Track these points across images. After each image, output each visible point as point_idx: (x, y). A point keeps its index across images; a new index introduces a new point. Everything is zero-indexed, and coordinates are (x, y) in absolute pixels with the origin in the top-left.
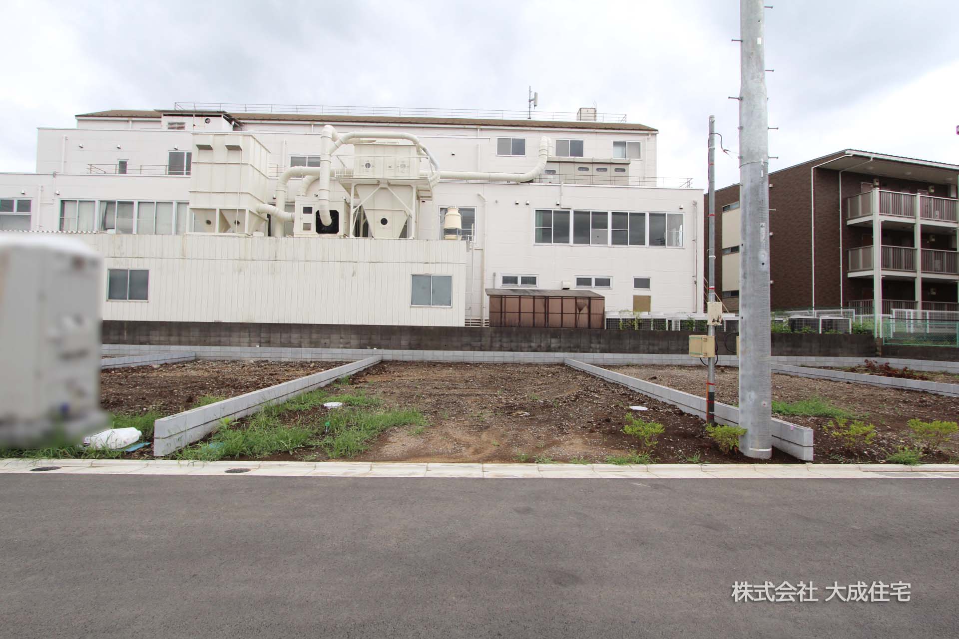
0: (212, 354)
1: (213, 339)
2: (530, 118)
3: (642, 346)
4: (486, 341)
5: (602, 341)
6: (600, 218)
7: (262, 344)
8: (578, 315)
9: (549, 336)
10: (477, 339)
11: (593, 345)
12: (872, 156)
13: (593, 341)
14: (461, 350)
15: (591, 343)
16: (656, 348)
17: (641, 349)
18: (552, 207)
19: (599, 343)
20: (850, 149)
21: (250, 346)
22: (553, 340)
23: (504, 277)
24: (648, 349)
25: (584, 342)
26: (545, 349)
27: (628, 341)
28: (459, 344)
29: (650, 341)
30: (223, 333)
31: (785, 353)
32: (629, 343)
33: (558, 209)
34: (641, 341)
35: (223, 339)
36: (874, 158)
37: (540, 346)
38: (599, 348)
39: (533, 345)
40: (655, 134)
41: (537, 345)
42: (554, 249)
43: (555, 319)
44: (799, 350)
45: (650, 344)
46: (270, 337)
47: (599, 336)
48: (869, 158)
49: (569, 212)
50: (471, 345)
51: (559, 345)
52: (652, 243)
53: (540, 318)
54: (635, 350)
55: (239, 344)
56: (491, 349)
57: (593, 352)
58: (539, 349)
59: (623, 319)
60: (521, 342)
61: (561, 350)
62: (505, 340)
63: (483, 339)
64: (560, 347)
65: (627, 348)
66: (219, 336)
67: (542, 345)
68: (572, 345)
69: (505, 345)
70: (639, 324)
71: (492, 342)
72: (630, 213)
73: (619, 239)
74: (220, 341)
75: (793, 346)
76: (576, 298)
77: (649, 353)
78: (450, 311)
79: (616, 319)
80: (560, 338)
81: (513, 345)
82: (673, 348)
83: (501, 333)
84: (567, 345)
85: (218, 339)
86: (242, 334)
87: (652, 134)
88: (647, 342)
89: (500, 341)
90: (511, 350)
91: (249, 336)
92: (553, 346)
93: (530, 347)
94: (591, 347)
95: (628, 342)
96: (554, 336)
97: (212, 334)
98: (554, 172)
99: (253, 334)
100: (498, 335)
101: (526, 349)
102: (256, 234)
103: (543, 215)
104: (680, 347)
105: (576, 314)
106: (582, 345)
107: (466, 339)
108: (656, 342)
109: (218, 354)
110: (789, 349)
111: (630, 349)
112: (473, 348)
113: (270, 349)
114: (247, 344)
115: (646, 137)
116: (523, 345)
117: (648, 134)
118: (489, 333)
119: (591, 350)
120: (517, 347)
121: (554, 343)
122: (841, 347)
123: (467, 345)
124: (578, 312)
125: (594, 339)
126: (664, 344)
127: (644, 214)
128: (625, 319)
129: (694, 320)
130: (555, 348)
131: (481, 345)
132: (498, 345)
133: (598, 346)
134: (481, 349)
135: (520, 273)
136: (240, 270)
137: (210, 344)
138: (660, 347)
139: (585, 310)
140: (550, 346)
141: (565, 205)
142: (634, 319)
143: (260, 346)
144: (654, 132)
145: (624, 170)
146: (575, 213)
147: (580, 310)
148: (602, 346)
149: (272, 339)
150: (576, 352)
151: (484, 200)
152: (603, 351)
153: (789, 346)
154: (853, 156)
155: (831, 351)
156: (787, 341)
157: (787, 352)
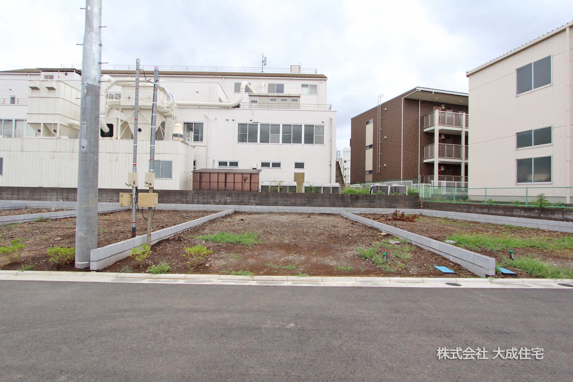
0: (35, 205)
1: (36, 197)
2: (262, 72)
3: (280, 202)
4: (190, 198)
5: (256, 198)
6: (275, 128)
7: (64, 200)
8: (243, 184)
9: (226, 195)
10: (185, 197)
11: (251, 201)
12: (433, 91)
13: (251, 198)
14: (176, 203)
15: (250, 199)
16: (288, 203)
17: (279, 203)
18: (247, 121)
19: (255, 200)
20: (419, 87)
21: (57, 201)
22: (228, 198)
23: (219, 162)
24: (283, 203)
25: (246, 199)
26: (223, 203)
27: (271, 199)
28: (174, 200)
29: (285, 199)
30: (42, 193)
31: (365, 206)
32: (273, 200)
33: (251, 123)
34: (279, 199)
35: (42, 197)
36: (434, 92)
37: (220, 201)
38: (255, 203)
39: (217, 200)
40: (326, 80)
41: (219, 200)
42: (248, 146)
43: (230, 186)
44: (374, 204)
45: (284, 201)
46: (68, 196)
47: (254, 196)
48: (432, 92)
49: (257, 125)
50: (181, 200)
51: (231, 201)
52: (306, 142)
53: (222, 185)
54: (276, 204)
55: (51, 200)
56: (192, 203)
57: (251, 205)
58: (220, 203)
59: (271, 186)
60: (210, 199)
61: (233, 203)
62: (200, 197)
63: (188, 197)
64: (232, 202)
65: (271, 203)
66: (40, 195)
67: (222, 200)
68: (239, 201)
69: (200, 201)
70: (280, 189)
71: (193, 199)
72: (293, 125)
73: (286, 140)
74: (40, 198)
75: (370, 202)
76: (242, 174)
77: (284, 205)
78: (170, 181)
79: (267, 186)
80: (232, 196)
81: (205, 201)
82: (298, 203)
83: (198, 194)
84: (236, 201)
85: (39, 197)
86: (53, 194)
87: (324, 80)
88: (283, 199)
89: (198, 198)
90: (204, 204)
91: (57, 195)
92: (228, 201)
93: (215, 202)
94: (250, 202)
95: (272, 199)
96: (229, 195)
97: (37, 194)
98: (256, 102)
99: (58, 194)
100: (197, 195)
101: (212, 203)
102: (62, 137)
103: (242, 127)
104: (302, 203)
105: (242, 183)
106: (245, 201)
107: (178, 197)
108: (288, 199)
109: (38, 205)
110: (367, 204)
111: (273, 203)
112: (182, 202)
113: (67, 202)
114: (55, 200)
115: (320, 82)
116: (211, 200)
117: (321, 80)
118: (192, 194)
119: (250, 204)
120: (207, 202)
121: (229, 199)
122: (399, 203)
123: (179, 200)
124: (244, 182)
125: (252, 198)
126: (293, 201)
127: (301, 126)
128: (272, 186)
130: (229, 203)
131: (187, 201)
132: (196, 200)
133: (254, 201)
134: (187, 203)
135: (228, 159)
136: (53, 158)
137: (35, 200)
138: (291, 202)
139: (248, 181)
140: (226, 202)
141: (255, 120)
142: (277, 186)
143: (63, 201)
144: (325, 79)
145: (297, 100)
146: (261, 125)
147: (245, 181)
148: (256, 201)
149: (69, 197)
150: (241, 205)
151: (208, 118)
152: (257, 204)
153: (367, 202)
154: (421, 91)
155: (393, 205)
156: (366, 199)
157: (367, 205)
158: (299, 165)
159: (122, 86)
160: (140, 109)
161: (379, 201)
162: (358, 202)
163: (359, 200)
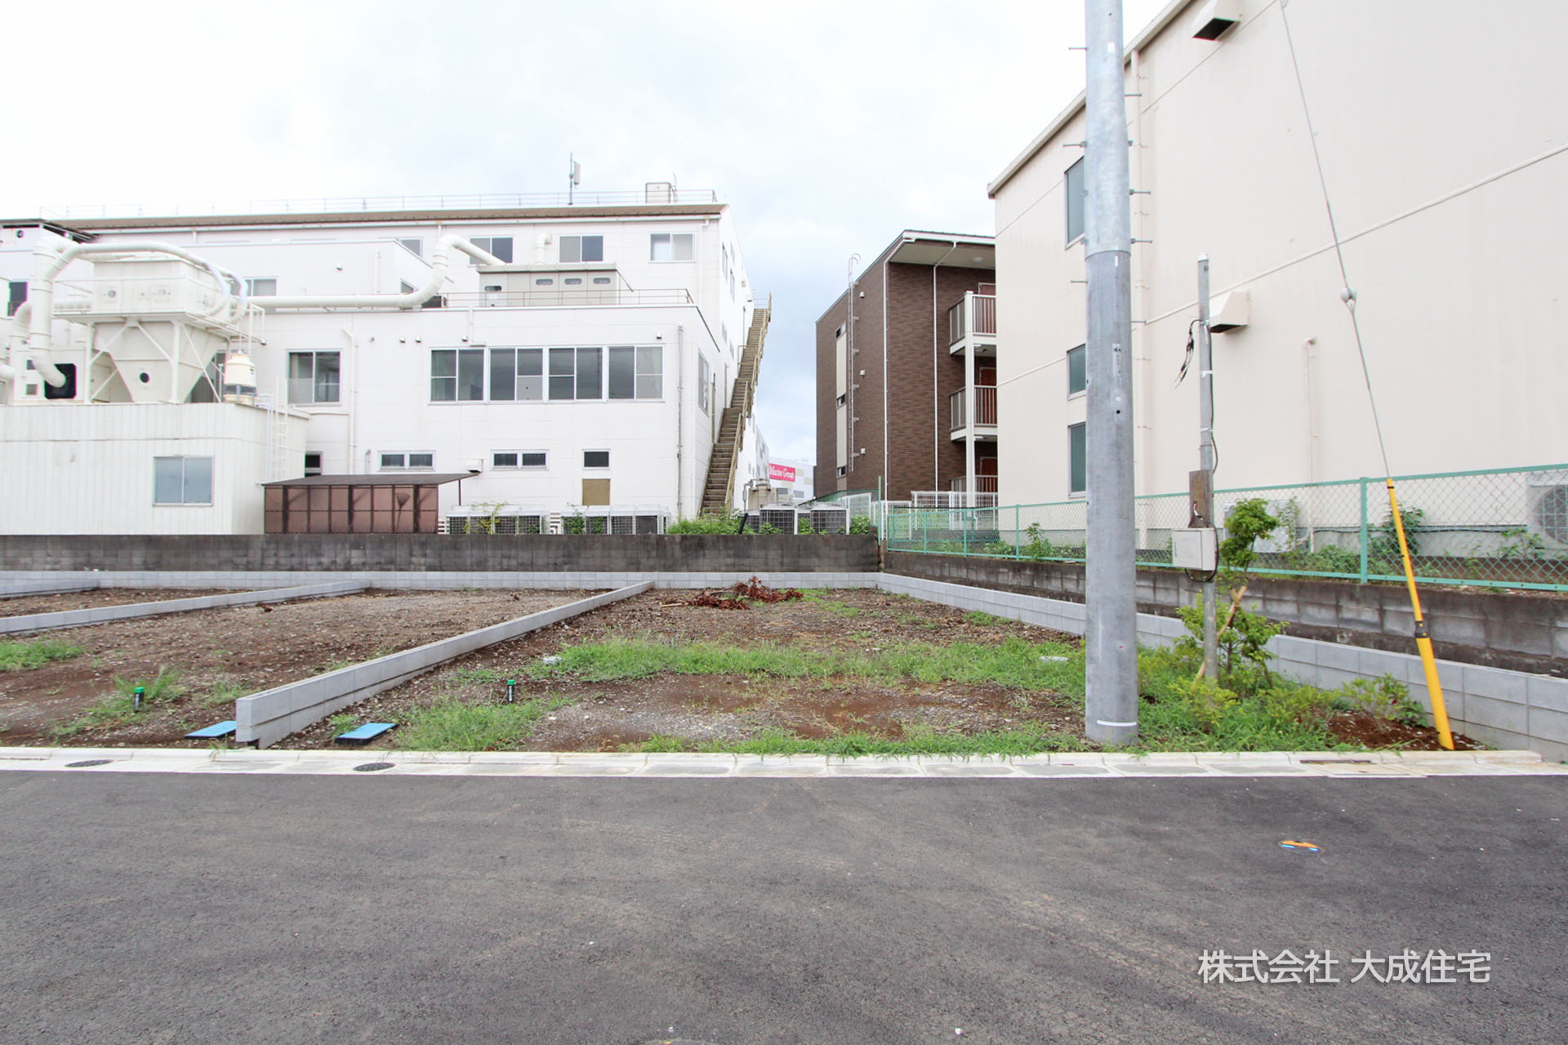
3: (491, 560)
4: (255, 555)
5: (428, 552)
6: (530, 360)
8: (397, 513)
9: (347, 546)
10: (241, 552)
11: (414, 560)
12: (955, 240)
13: (415, 553)
14: (219, 569)
15: (412, 555)
16: (514, 562)
17: (490, 564)
18: (455, 344)
19: (425, 556)
20: (911, 231)
22: (355, 553)
23: (386, 456)
24: (501, 563)
25: (401, 554)
26: (342, 567)
27: (469, 552)
28: (214, 561)
29: (505, 552)
31: (723, 568)
32: (472, 555)
33: (465, 347)
34: (490, 552)
36: (958, 244)
37: (334, 563)
38: (424, 565)
39: (325, 560)
40: (718, 220)
41: (330, 560)
42: (462, 411)
43: (362, 519)
44: (747, 561)
45: (503, 556)
47: (423, 545)
48: (950, 243)
49: (482, 352)
50: (232, 562)
51: (363, 560)
52: (613, 395)
53: (341, 519)
54: (481, 566)
56: (262, 567)
57: (415, 570)
58: (333, 567)
59: (472, 518)
60: (307, 556)
61: (367, 568)
62: (282, 553)
63: (251, 553)
64: (364, 564)
65: (468, 563)
67: (338, 560)
68: (382, 560)
69: (282, 561)
70: (498, 525)
71: (263, 557)
72: (578, 349)
73: (560, 389)
75: (736, 556)
76: (394, 487)
77: (502, 570)
78: (210, 510)
79: (461, 518)
80: (364, 549)
81: (295, 561)
82: (541, 562)
83: (277, 543)
84: (376, 559)
87: (711, 220)
88: (499, 553)
89: (276, 555)
90: (292, 569)
92: (354, 561)
93: (320, 564)
94: (411, 563)
95: (470, 554)
96: (356, 546)
98: (498, 288)
100: (272, 546)
101: (314, 567)
103: (442, 358)
104: (551, 561)
105: (393, 511)
106: (398, 559)
107: (225, 554)
108: (513, 552)
110: (730, 561)
111: (472, 564)
112: (236, 567)
115: (702, 225)
116: (309, 560)
117: (703, 221)
118: (259, 545)
119: (412, 566)
120: (301, 564)
121: (356, 556)
122: (818, 556)
123: (227, 561)
124: (397, 507)
125: (417, 551)
126: (525, 556)
127: (600, 350)
128: (476, 518)
129: (583, 516)
130: (357, 565)
131: (248, 563)
132: (271, 561)
133: (422, 561)
134: (248, 567)
135: (407, 448)
138: (520, 561)
139: (410, 505)
140: (349, 563)
141: (476, 340)
142: (489, 518)
144: (712, 217)
145: (608, 280)
146: (493, 352)
147: (401, 504)
148: (430, 560)
150: (389, 570)
151: (350, 338)
152: (430, 568)
153: (728, 556)
154: (918, 240)
155: (803, 562)
156: (726, 548)
157: (727, 565)
158: (597, 459)
159: (97, 263)
160: (141, 323)
161: (762, 553)
162: (704, 556)
163: (706, 551)
